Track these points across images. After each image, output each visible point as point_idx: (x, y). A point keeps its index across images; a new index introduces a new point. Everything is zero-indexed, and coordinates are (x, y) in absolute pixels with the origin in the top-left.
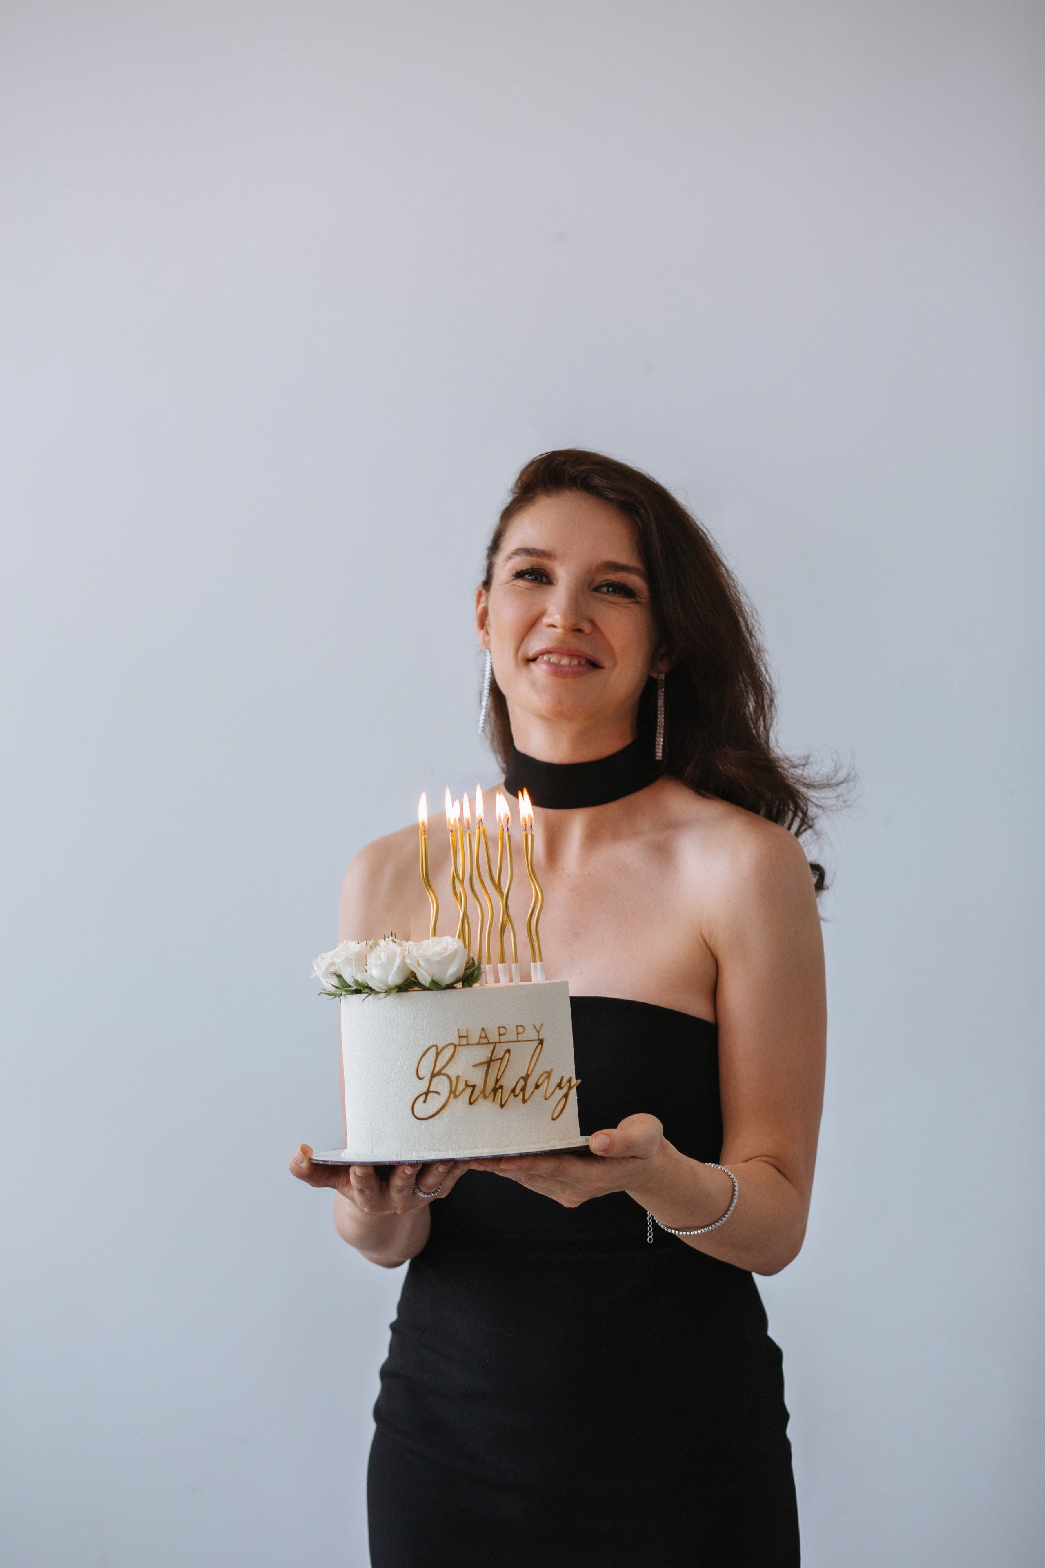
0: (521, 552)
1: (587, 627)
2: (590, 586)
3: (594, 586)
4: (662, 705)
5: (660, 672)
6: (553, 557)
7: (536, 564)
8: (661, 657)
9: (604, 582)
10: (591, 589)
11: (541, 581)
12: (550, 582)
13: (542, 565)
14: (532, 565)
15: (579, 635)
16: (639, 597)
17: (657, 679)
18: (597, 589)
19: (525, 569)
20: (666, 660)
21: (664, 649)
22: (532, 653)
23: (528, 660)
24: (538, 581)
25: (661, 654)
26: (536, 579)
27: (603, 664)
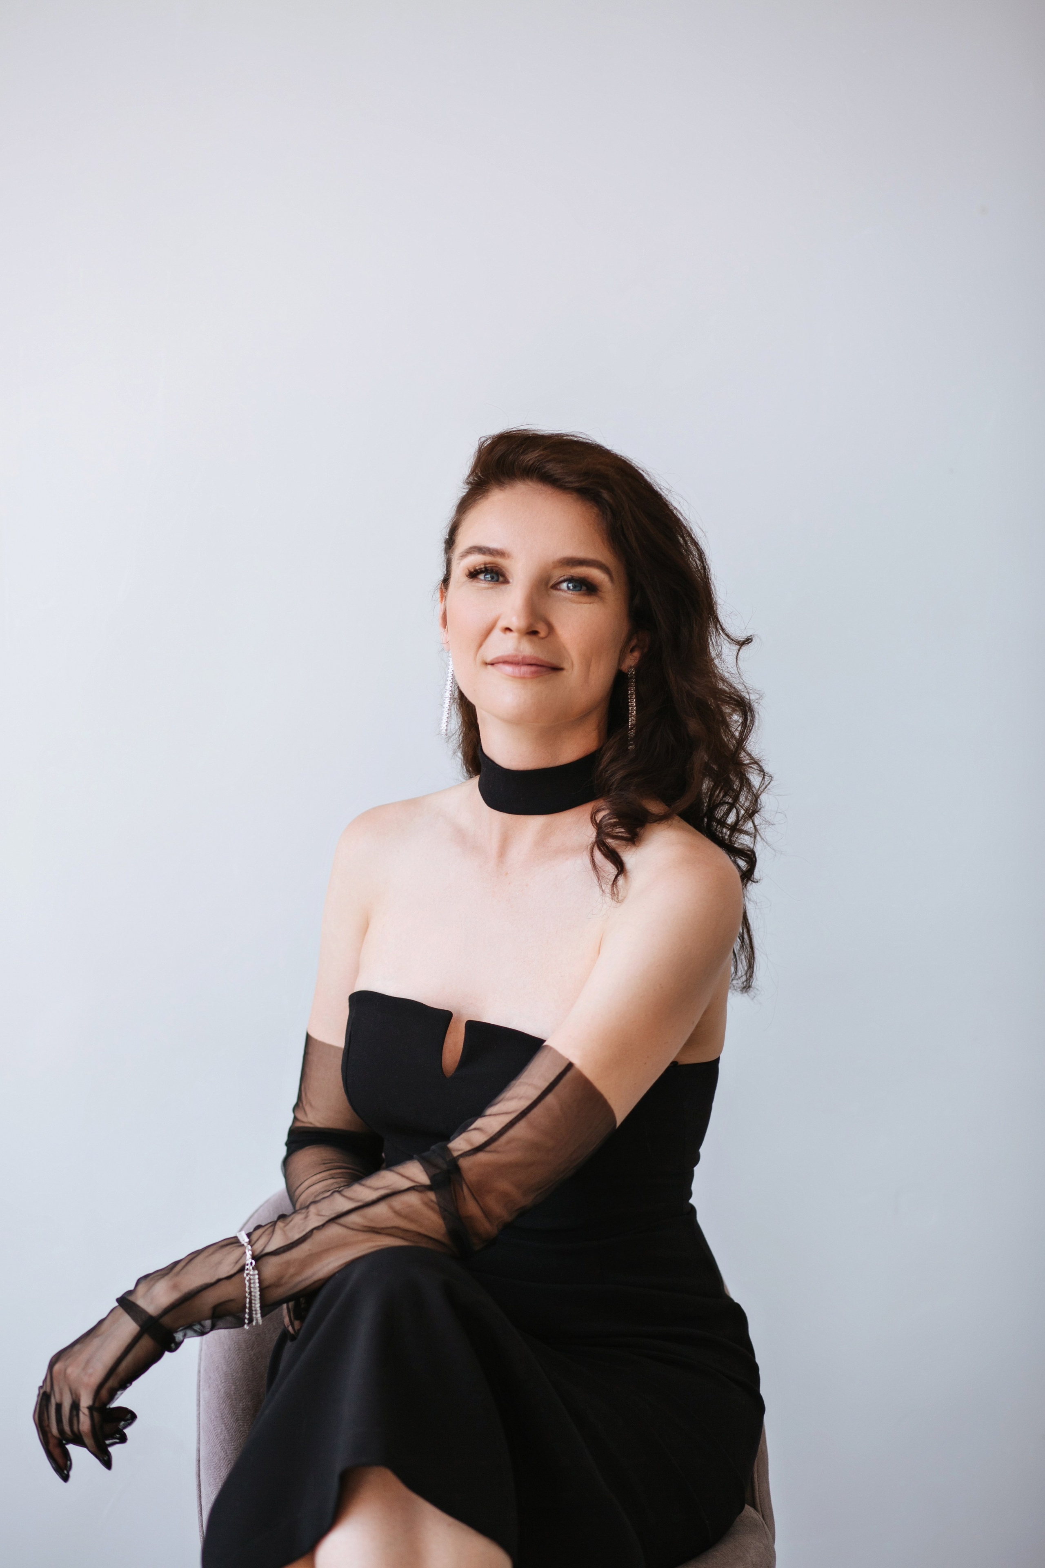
0: (473, 551)
1: (543, 631)
2: (547, 584)
3: (552, 583)
4: (633, 702)
5: (631, 667)
6: (506, 555)
7: (490, 563)
8: (632, 651)
9: (562, 579)
10: (549, 587)
11: (497, 581)
12: (506, 581)
13: (496, 564)
14: (485, 564)
15: (534, 638)
16: (600, 591)
17: (628, 674)
18: (556, 586)
19: (479, 569)
20: (636, 654)
21: (634, 642)
22: (489, 659)
23: (486, 664)
24: (494, 580)
25: (631, 647)
26: (492, 578)
27: (562, 666)
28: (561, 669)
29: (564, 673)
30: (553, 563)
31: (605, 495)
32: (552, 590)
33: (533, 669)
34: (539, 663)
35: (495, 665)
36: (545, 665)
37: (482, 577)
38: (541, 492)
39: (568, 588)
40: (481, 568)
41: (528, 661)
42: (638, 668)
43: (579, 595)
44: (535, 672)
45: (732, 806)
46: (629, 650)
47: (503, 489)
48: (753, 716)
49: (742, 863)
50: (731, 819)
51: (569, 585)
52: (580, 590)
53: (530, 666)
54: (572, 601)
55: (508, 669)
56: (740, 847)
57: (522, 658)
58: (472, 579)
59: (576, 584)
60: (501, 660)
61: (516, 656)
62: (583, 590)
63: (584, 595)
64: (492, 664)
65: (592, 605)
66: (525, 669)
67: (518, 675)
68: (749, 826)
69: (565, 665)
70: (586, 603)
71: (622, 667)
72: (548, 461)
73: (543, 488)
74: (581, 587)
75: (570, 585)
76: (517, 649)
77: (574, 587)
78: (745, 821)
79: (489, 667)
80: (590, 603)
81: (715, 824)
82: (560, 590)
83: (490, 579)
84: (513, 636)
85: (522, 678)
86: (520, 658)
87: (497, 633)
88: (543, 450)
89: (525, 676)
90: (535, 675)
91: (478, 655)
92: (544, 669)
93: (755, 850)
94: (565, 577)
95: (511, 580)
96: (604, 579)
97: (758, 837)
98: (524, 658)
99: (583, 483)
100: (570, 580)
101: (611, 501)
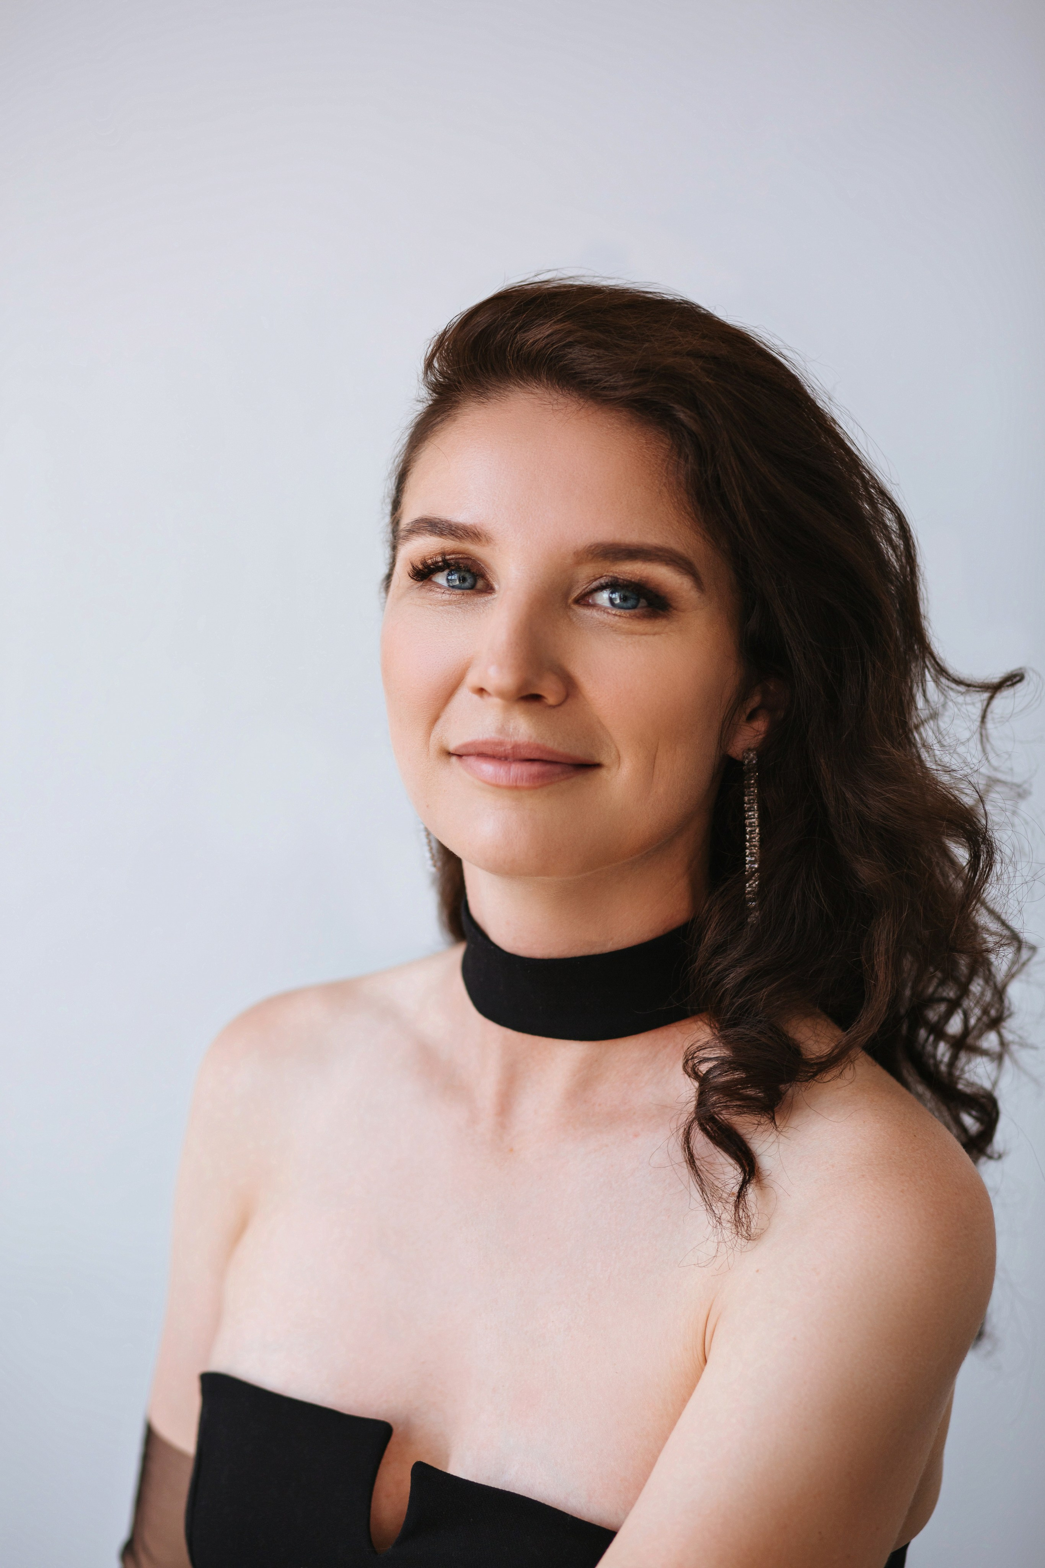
0: (425, 527)
2: (566, 595)
3: (575, 594)
4: (753, 818)
5: (749, 750)
6: (484, 539)
7: (453, 553)
8: (751, 717)
9: (595, 584)
10: (570, 601)
11: (472, 587)
12: (489, 589)
13: (466, 554)
14: (443, 554)
15: (535, 706)
16: (675, 609)
17: (742, 764)
18: (584, 600)
19: (433, 564)
20: (760, 725)
21: (755, 701)
22: (453, 745)
23: (449, 754)
24: (467, 584)
25: (748, 711)
26: (463, 580)
27: (597, 760)
28: (598, 766)
29: (603, 773)
30: (576, 554)
31: (682, 415)
32: (575, 607)
33: (535, 768)
34: (545, 757)
35: (464, 757)
36: (559, 760)
37: (441, 579)
38: (556, 407)
39: (611, 600)
40: (437, 562)
41: (526, 754)
42: (763, 751)
43: (631, 617)
44: (540, 776)
45: (954, 1006)
46: (744, 717)
47: (485, 400)
48: (990, 854)
49: (969, 1121)
50: (955, 1026)
51: (614, 596)
52: (634, 607)
53: (527, 764)
54: (615, 629)
55: (488, 768)
56: (968, 1090)
57: (513, 748)
58: (421, 583)
59: (627, 594)
60: (472, 751)
61: (501, 744)
62: (642, 608)
63: (641, 617)
64: (460, 756)
65: (657, 637)
66: (518, 770)
67: (504, 782)
68: (990, 1041)
69: (604, 759)
70: (645, 634)
71: (731, 751)
72: (570, 345)
73: (561, 400)
74: (638, 601)
75: (616, 596)
76: (502, 730)
77: (624, 599)
78: (980, 1035)
79: (454, 759)
80: (655, 634)
81: (923, 1033)
82: (594, 606)
83: (457, 583)
84: (496, 702)
85: (514, 788)
86: (509, 747)
87: (464, 697)
88: (561, 321)
89: (519, 784)
90: (540, 782)
91: (432, 737)
92: (557, 769)
93: (997, 1094)
94: (602, 581)
95: (496, 587)
96: (682, 583)
97: (1007, 1061)
98: (516, 747)
99: (636, 391)
100: (613, 585)
101: (694, 427)
